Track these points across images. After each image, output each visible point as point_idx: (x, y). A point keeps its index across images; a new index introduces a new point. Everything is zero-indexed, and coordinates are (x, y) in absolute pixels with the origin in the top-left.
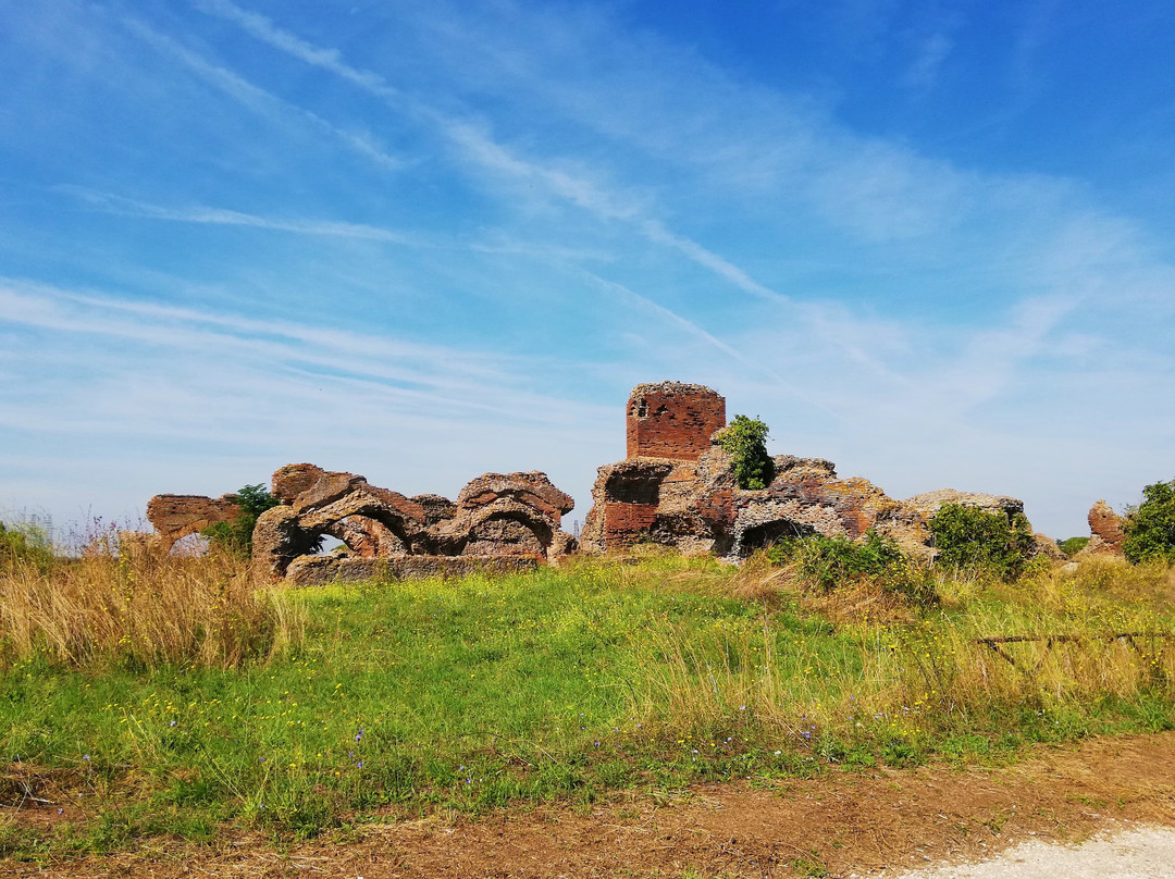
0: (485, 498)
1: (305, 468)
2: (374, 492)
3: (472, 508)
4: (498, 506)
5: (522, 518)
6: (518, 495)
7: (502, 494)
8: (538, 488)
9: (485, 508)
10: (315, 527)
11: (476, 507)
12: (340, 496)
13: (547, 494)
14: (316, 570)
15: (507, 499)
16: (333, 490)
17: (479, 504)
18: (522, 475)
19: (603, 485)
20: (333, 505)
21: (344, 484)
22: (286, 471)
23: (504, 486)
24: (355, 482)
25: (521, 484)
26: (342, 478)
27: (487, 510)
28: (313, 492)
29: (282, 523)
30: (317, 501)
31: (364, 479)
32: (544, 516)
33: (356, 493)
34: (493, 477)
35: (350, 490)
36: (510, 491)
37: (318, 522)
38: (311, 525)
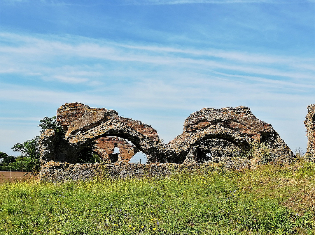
0: (201, 125)
1: (75, 105)
2: (123, 121)
3: (193, 131)
4: (211, 131)
5: (229, 139)
6: (226, 123)
7: (214, 122)
8: (242, 118)
9: (201, 132)
10: (78, 143)
11: (195, 131)
12: (99, 123)
13: (249, 123)
14: (57, 171)
15: (218, 126)
16: (94, 119)
17: (197, 129)
18: (230, 109)
19: (311, 118)
20: (93, 129)
21: (101, 116)
22: (64, 107)
23: (215, 117)
24: (108, 115)
25: (229, 115)
26: (100, 112)
27: (202, 134)
28: (80, 121)
29: (43, 140)
30: (83, 126)
31: (115, 112)
32: (247, 138)
33: (109, 121)
34: (208, 110)
35: (105, 119)
36: (221, 120)
37: (80, 140)
38: (76, 142)
